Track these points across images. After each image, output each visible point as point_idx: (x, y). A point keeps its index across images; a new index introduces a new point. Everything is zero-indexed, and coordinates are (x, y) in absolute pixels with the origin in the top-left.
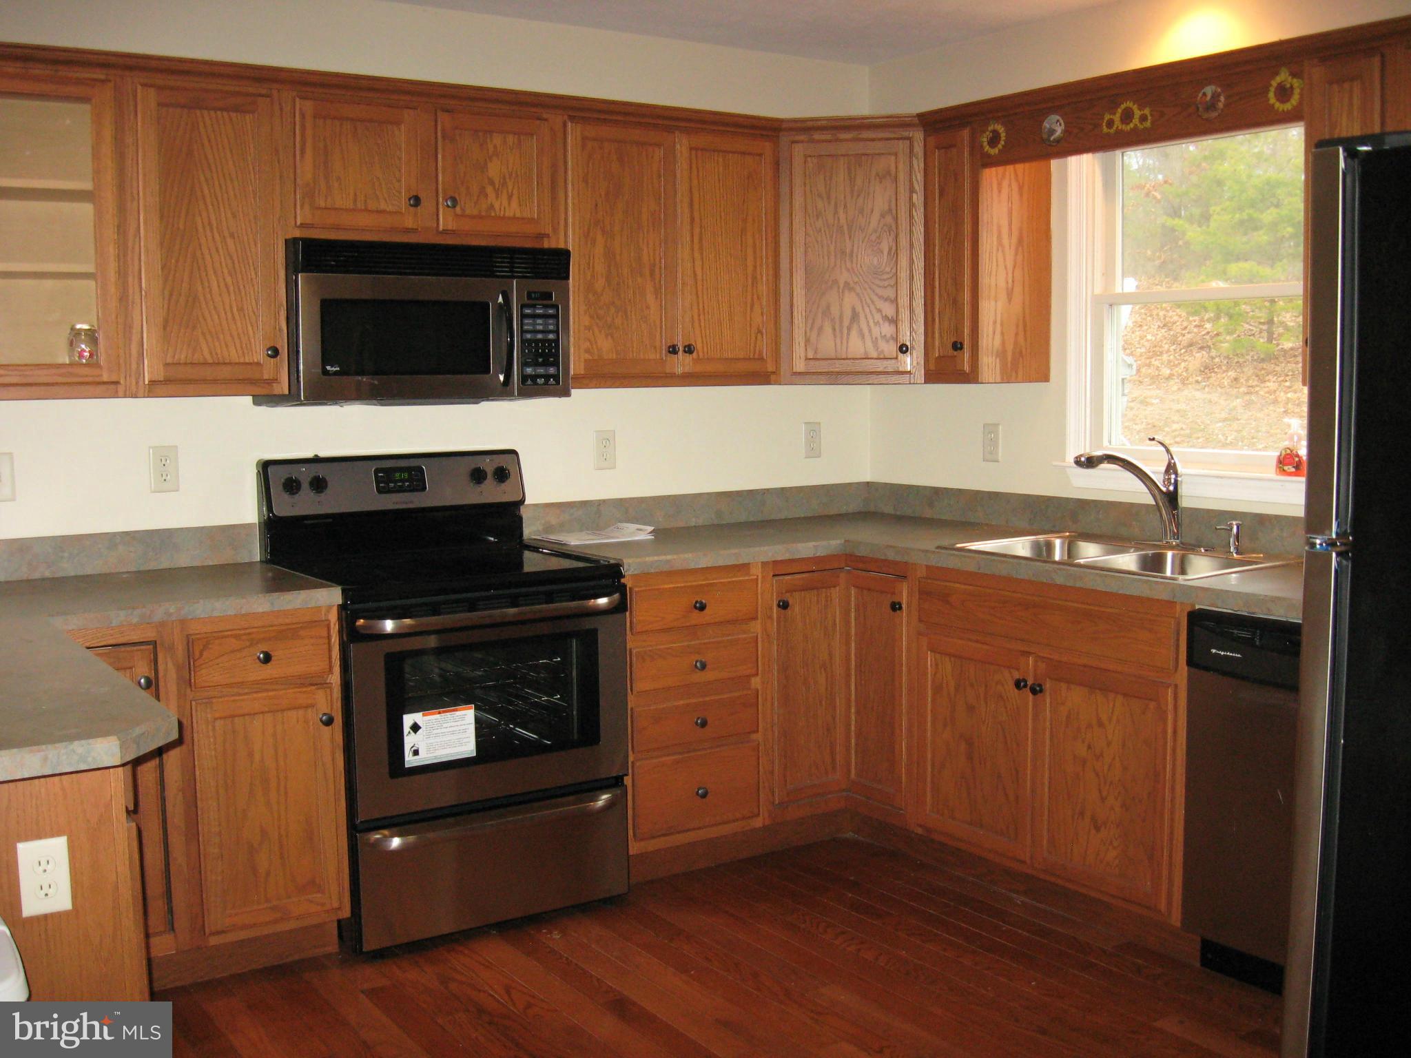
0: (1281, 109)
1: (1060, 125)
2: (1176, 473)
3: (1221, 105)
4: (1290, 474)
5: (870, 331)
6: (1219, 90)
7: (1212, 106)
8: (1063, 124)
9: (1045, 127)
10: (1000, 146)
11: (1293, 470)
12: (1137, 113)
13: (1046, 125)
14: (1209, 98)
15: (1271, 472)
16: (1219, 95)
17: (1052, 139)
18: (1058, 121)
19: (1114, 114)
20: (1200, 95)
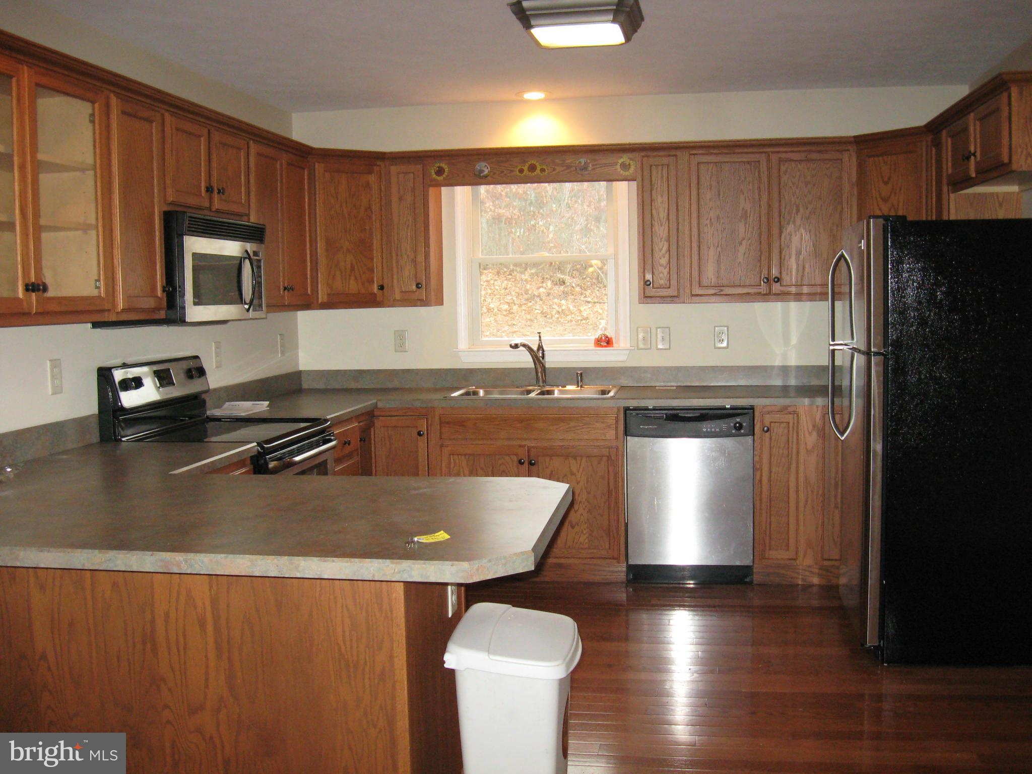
0: (624, 174)
1: (487, 168)
2: (543, 351)
3: (590, 169)
4: (605, 346)
5: (361, 277)
6: (589, 161)
7: (585, 168)
8: (489, 168)
9: (477, 168)
10: (444, 176)
11: (606, 344)
12: (539, 168)
13: (478, 167)
14: (583, 164)
15: (592, 346)
16: (589, 164)
17: (482, 175)
18: (486, 166)
19: (524, 166)
20: (578, 162)
